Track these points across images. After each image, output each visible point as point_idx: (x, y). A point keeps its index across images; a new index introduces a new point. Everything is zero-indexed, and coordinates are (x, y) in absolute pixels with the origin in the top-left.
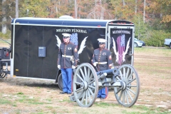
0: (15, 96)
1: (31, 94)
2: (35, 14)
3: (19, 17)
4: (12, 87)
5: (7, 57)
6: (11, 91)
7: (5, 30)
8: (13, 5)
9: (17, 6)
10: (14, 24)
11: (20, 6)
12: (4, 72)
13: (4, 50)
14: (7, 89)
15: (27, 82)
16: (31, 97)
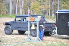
0: (58, 43)
1: (65, 42)
2: (66, 8)
3: (59, 10)
4: (57, 39)
5: (54, 26)
6: (56, 41)
7: (53, 15)
8: (57, 5)
9: (58, 5)
10: (57, 13)
11: (59, 5)
12: (53, 33)
13: (53, 23)
14: (55, 40)
15: (63, 37)
16: (65, 44)
